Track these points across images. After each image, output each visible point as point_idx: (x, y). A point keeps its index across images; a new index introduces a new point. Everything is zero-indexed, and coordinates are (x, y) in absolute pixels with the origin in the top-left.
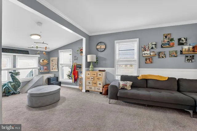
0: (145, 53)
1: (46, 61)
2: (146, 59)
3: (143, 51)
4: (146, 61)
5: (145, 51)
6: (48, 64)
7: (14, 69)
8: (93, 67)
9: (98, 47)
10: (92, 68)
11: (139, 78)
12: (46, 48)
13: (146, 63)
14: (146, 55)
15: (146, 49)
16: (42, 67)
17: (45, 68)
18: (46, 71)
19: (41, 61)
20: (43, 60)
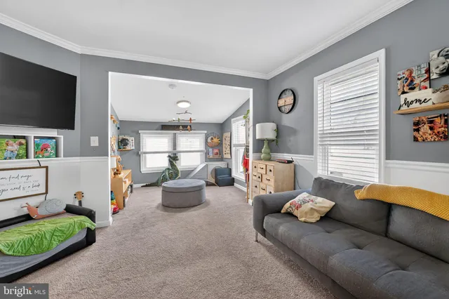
0: (409, 100)
1: (216, 140)
2: (417, 124)
3: (404, 93)
4: (418, 130)
5: (412, 89)
6: (220, 144)
7: (175, 152)
8: (268, 151)
9: (281, 102)
10: (265, 153)
11: (360, 195)
12: (191, 120)
13: (416, 139)
14: (416, 106)
15: (417, 81)
16: (211, 150)
17: (216, 151)
18: (217, 157)
19: (209, 140)
20: (212, 139)
